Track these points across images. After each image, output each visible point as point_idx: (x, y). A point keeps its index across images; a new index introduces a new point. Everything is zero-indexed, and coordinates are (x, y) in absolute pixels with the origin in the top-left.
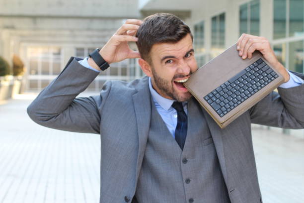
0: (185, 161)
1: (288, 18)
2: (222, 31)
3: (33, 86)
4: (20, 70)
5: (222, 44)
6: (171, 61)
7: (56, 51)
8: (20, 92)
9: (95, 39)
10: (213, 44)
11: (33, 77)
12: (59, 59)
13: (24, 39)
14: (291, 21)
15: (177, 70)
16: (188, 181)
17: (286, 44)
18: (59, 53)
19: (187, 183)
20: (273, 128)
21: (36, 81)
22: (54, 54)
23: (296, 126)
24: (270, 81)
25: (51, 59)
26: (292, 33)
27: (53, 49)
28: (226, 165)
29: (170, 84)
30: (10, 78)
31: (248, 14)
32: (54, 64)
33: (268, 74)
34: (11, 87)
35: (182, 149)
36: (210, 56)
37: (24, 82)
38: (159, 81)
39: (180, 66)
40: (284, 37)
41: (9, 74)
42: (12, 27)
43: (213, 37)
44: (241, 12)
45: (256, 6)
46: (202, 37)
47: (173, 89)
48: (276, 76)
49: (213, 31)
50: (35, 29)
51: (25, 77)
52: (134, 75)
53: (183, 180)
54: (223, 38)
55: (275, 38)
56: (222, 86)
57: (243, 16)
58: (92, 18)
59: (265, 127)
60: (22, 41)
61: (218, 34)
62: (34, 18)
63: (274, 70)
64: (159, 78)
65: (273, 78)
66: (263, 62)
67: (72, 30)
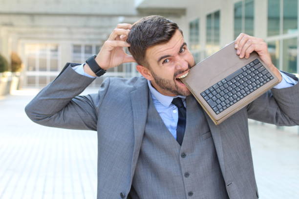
0: (184, 155)
1: (281, 15)
2: (217, 28)
3: (31, 82)
4: (17, 67)
5: (217, 41)
6: (168, 61)
7: (53, 48)
8: (18, 89)
9: (92, 37)
10: (208, 41)
11: (31, 73)
12: (57, 56)
13: (22, 36)
14: (285, 18)
15: (176, 68)
16: (187, 175)
17: (279, 41)
18: (56, 50)
19: (186, 177)
20: (266, 124)
21: (34, 77)
22: (52, 51)
23: (289, 123)
24: (265, 82)
25: (49, 56)
26: (285, 30)
27: (50, 46)
28: (224, 160)
29: (173, 83)
30: (8, 74)
31: (243, 12)
32: (52, 61)
33: (263, 75)
34: (9, 83)
35: (181, 145)
36: (205, 53)
37: (23, 78)
38: (162, 81)
39: (178, 63)
40: (278, 34)
41: (7, 70)
42: (10, 25)
43: (208, 34)
44: (235, 10)
45: (250, 4)
46: (197, 34)
47: (176, 86)
48: (271, 78)
49: (209, 28)
50: (33, 27)
51: (23, 73)
52: (130, 71)
53: (182, 174)
54: (217, 35)
55: (269, 35)
56: (219, 83)
57: (238, 14)
58: (89, 16)
59: (259, 122)
60: (20, 38)
61: (213, 31)
62: (32, 15)
63: (270, 72)
64: (161, 79)
65: (268, 80)
66: (260, 62)
67: (69, 28)
